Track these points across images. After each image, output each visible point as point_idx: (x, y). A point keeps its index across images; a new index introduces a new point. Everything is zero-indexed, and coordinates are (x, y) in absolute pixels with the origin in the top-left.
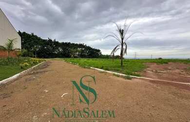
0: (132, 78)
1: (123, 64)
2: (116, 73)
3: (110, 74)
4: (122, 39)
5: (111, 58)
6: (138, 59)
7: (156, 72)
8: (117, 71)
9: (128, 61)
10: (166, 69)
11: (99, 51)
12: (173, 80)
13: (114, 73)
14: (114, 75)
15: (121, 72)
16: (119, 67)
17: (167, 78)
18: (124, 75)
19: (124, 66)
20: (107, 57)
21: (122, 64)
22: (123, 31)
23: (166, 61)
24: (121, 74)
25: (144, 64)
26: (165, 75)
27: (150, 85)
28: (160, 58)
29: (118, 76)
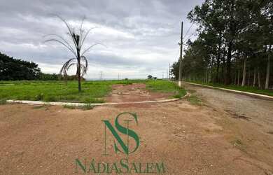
0: (94, 106)
1: (82, 89)
2: (69, 104)
3: (57, 108)
4: (78, 50)
5: (62, 79)
6: (105, 81)
7: (121, 94)
8: (72, 100)
9: (91, 83)
10: (130, 90)
11: (34, 65)
12: (134, 101)
13: (64, 103)
14: (65, 107)
15: (78, 101)
16: (75, 93)
17: (130, 100)
18: (82, 104)
19: (83, 92)
20: (54, 78)
21: (80, 88)
22: (78, 37)
23: (130, 82)
24: (77, 104)
25: (110, 86)
26: (128, 97)
27: (114, 111)
28: (126, 79)
29: (73, 108)
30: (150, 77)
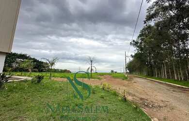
30: (112, 71)
